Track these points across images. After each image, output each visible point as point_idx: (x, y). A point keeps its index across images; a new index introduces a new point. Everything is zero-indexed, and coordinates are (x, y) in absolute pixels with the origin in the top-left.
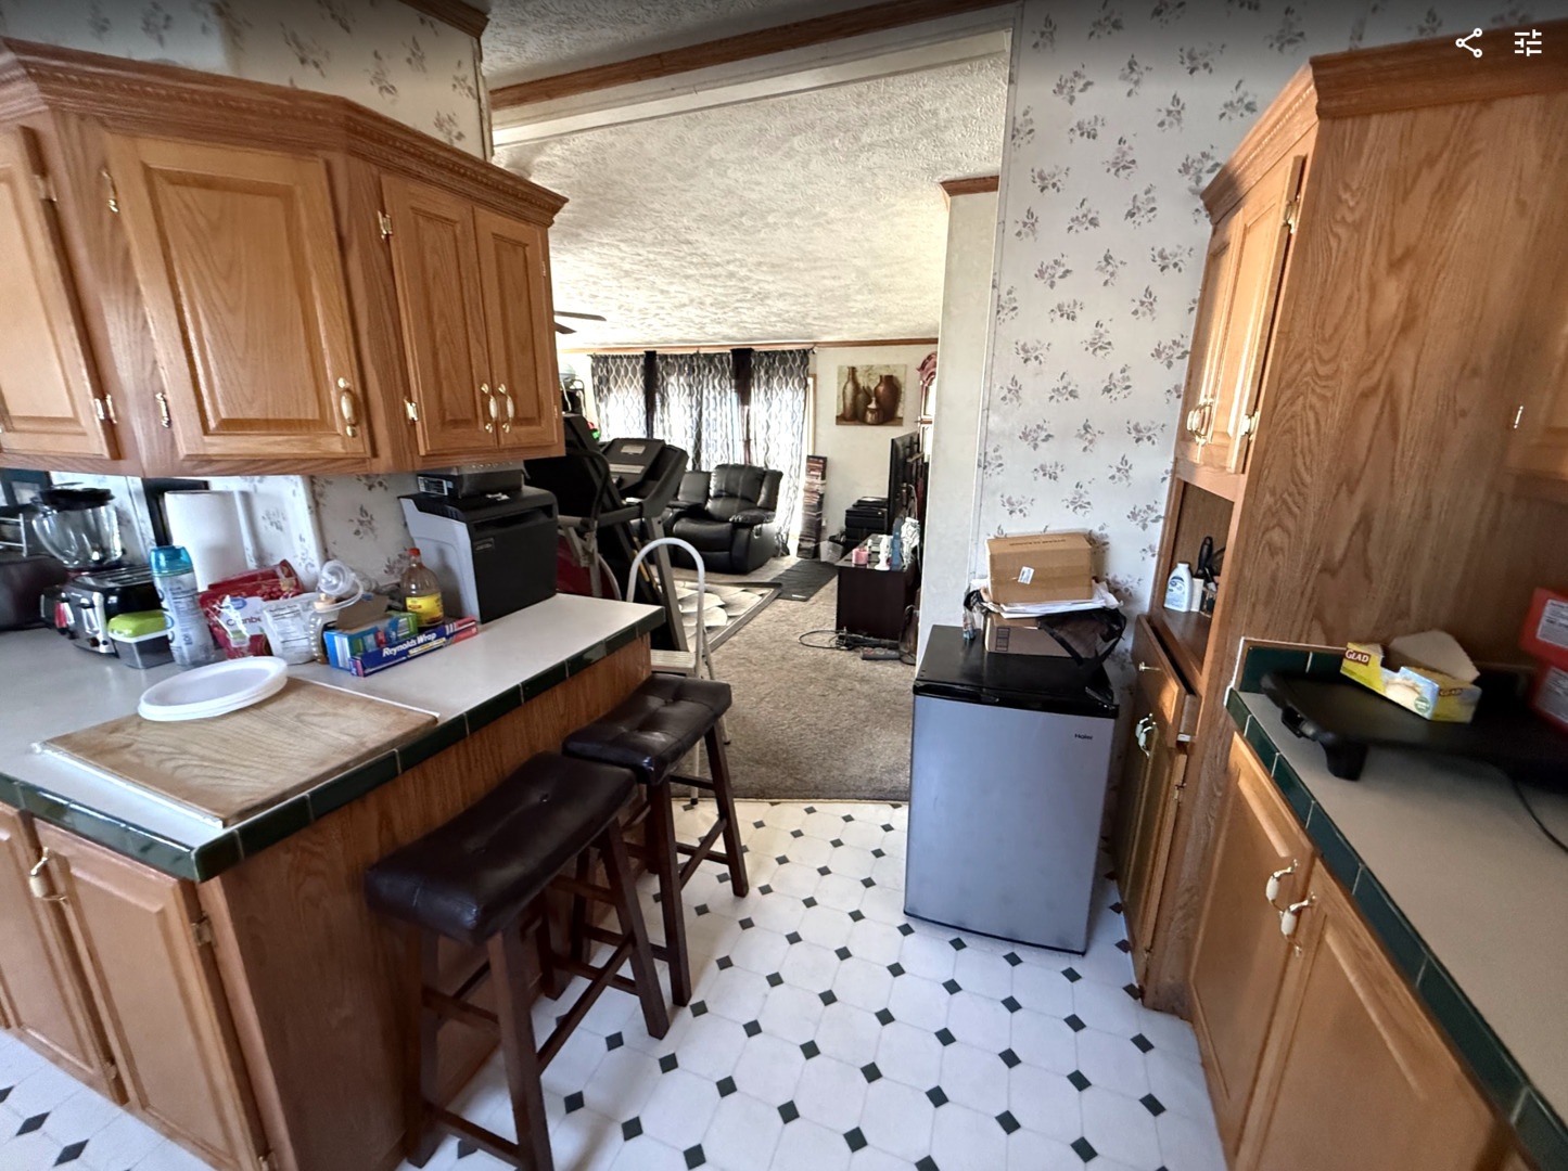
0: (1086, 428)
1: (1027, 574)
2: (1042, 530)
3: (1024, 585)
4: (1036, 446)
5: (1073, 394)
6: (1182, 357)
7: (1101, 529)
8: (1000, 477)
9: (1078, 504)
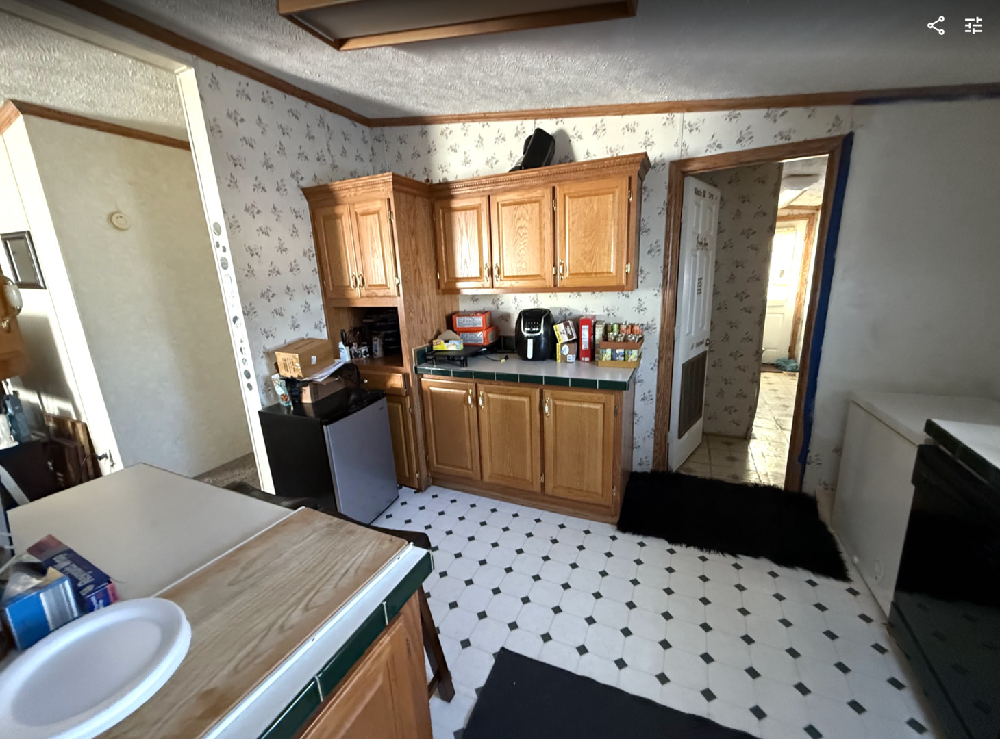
0: (288, 289)
1: (314, 358)
2: (283, 342)
3: (314, 365)
4: (269, 300)
5: (278, 273)
6: (313, 256)
7: (307, 336)
8: (256, 319)
9: (295, 326)
